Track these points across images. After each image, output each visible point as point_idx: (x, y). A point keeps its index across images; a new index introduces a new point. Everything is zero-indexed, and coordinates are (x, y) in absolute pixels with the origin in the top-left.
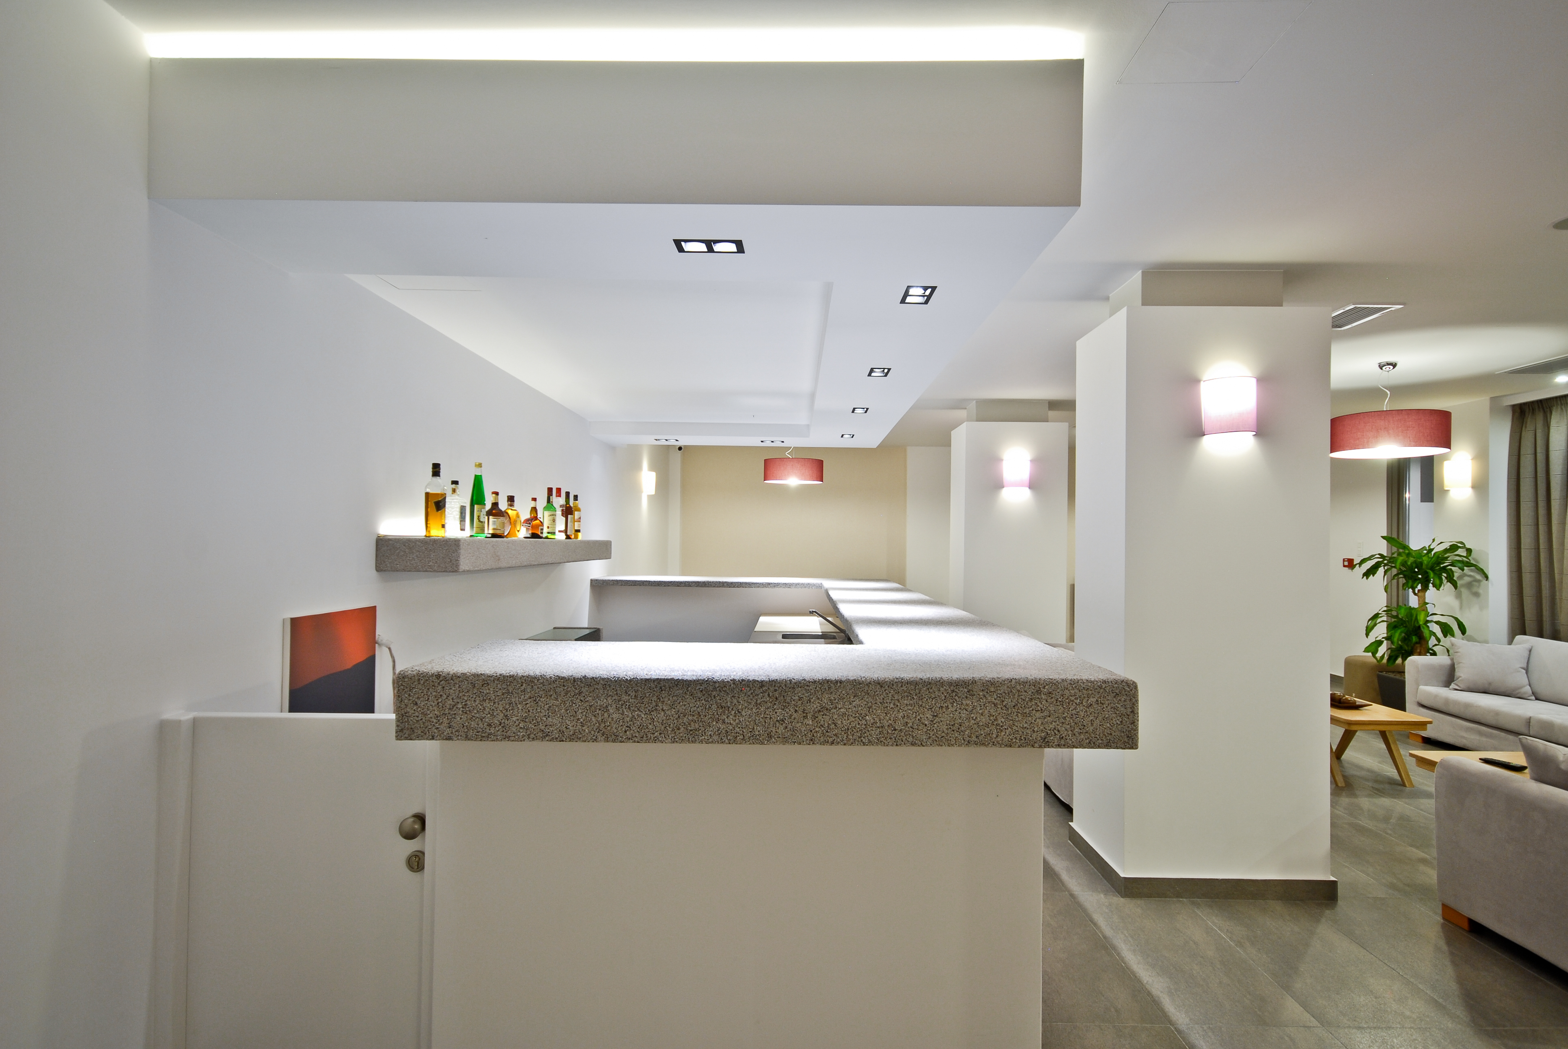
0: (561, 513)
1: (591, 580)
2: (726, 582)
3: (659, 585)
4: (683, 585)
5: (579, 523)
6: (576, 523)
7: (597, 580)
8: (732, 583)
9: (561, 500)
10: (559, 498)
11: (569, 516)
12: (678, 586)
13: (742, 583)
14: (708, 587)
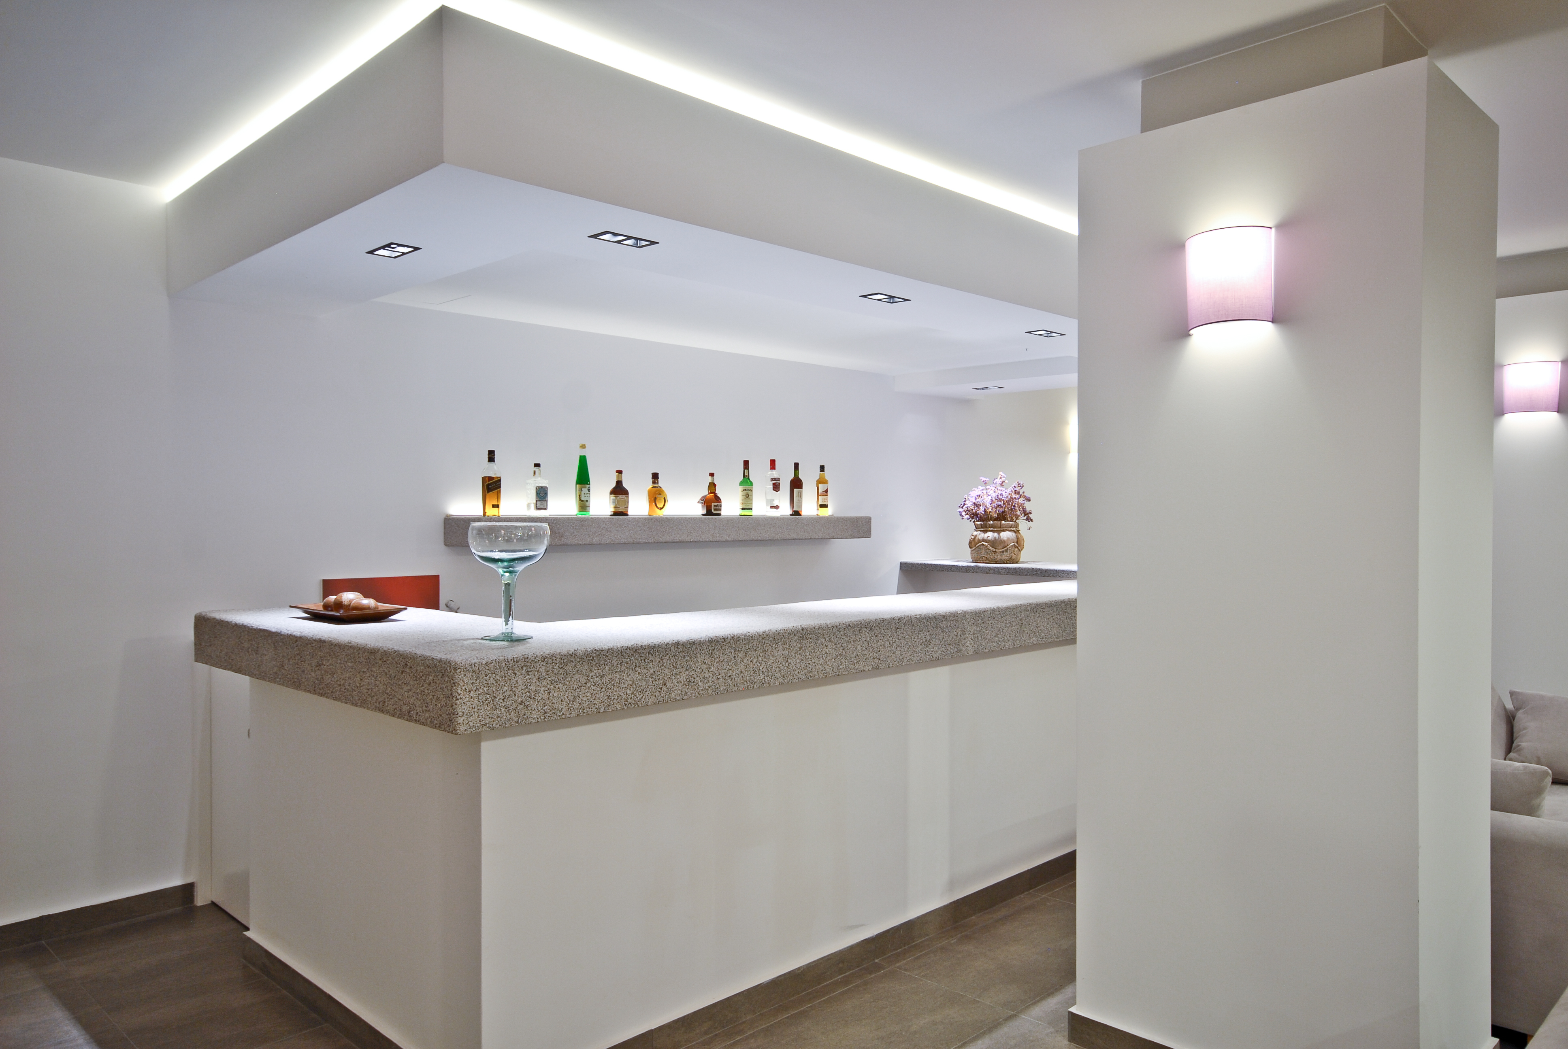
0: (772, 487)
1: (901, 563)
2: (1040, 569)
3: (967, 572)
4: (992, 571)
5: (825, 497)
6: (819, 497)
7: (906, 563)
8: (1046, 571)
9: (774, 473)
10: (774, 470)
11: (795, 489)
12: (987, 573)
13: (1059, 571)
14: (1020, 575)
